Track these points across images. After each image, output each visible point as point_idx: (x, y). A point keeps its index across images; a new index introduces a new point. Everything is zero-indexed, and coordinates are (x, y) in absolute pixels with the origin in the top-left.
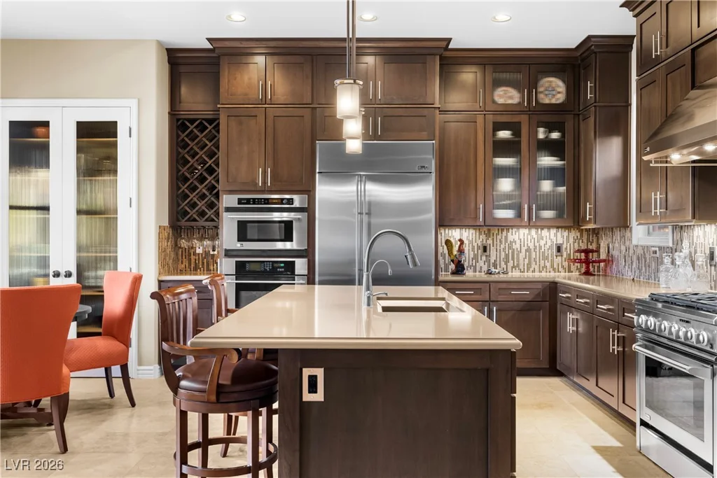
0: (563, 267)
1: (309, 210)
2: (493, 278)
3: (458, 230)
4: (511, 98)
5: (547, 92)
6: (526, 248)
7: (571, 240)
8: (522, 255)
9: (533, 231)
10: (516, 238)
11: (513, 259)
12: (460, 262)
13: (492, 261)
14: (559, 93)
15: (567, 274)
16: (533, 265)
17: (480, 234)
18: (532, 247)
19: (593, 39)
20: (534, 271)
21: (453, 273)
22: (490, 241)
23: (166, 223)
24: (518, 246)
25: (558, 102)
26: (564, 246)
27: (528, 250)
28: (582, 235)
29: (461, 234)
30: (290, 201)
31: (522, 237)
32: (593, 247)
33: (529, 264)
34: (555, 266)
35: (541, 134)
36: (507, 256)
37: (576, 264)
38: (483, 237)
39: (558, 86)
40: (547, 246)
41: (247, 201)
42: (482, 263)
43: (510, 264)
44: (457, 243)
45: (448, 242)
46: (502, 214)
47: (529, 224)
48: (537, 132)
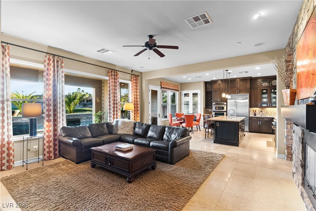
1: (227, 105)
2: (263, 116)
4: (266, 84)
8: (270, 113)
9: (272, 108)
10: (268, 109)
12: (255, 113)
20: (272, 116)
21: (254, 115)
22: (262, 110)
23: (205, 107)
27: (271, 112)
29: (256, 109)
30: (223, 104)
31: (270, 109)
33: (271, 114)
36: (266, 113)
38: (261, 109)
40: (275, 111)
41: (217, 104)
42: (261, 114)
43: (267, 114)
44: (254, 110)
45: (253, 110)
46: (264, 105)
47: (270, 107)
48: (272, 91)
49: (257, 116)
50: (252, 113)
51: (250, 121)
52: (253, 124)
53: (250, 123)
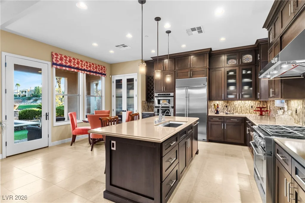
0: (253, 112)
1: (174, 97)
2: (229, 115)
3: (218, 101)
4: (234, 62)
5: (246, 59)
6: (240, 106)
7: (257, 104)
8: (239, 109)
9: (243, 101)
10: (237, 103)
11: (236, 110)
12: (217, 110)
13: (229, 110)
14: (250, 59)
15: (255, 115)
16: (243, 112)
17: (225, 102)
18: (242, 106)
19: (259, 40)
20: (243, 113)
21: (216, 113)
22: (228, 104)
23: (145, 100)
24: (237, 106)
25: (250, 62)
26: (254, 106)
27: (241, 107)
28: (260, 103)
29: (219, 102)
30: (170, 94)
31: (239, 103)
32: (265, 106)
33: (241, 111)
34: (251, 112)
35: (244, 72)
36: (234, 109)
37: (258, 112)
38: (226, 103)
39: (250, 57)
40: (248, 106)
41: (160, 95)
42: (225, 111)
43: (235, 111)
44: (216, 105)
45: (214, 105)
46: (230, 96)
47: (239, 99)
48: (242, 72)
49: (221, 114)
50: (213, 110)
51: (209, 122)
52: (214, 127)
53: (210, 127)
